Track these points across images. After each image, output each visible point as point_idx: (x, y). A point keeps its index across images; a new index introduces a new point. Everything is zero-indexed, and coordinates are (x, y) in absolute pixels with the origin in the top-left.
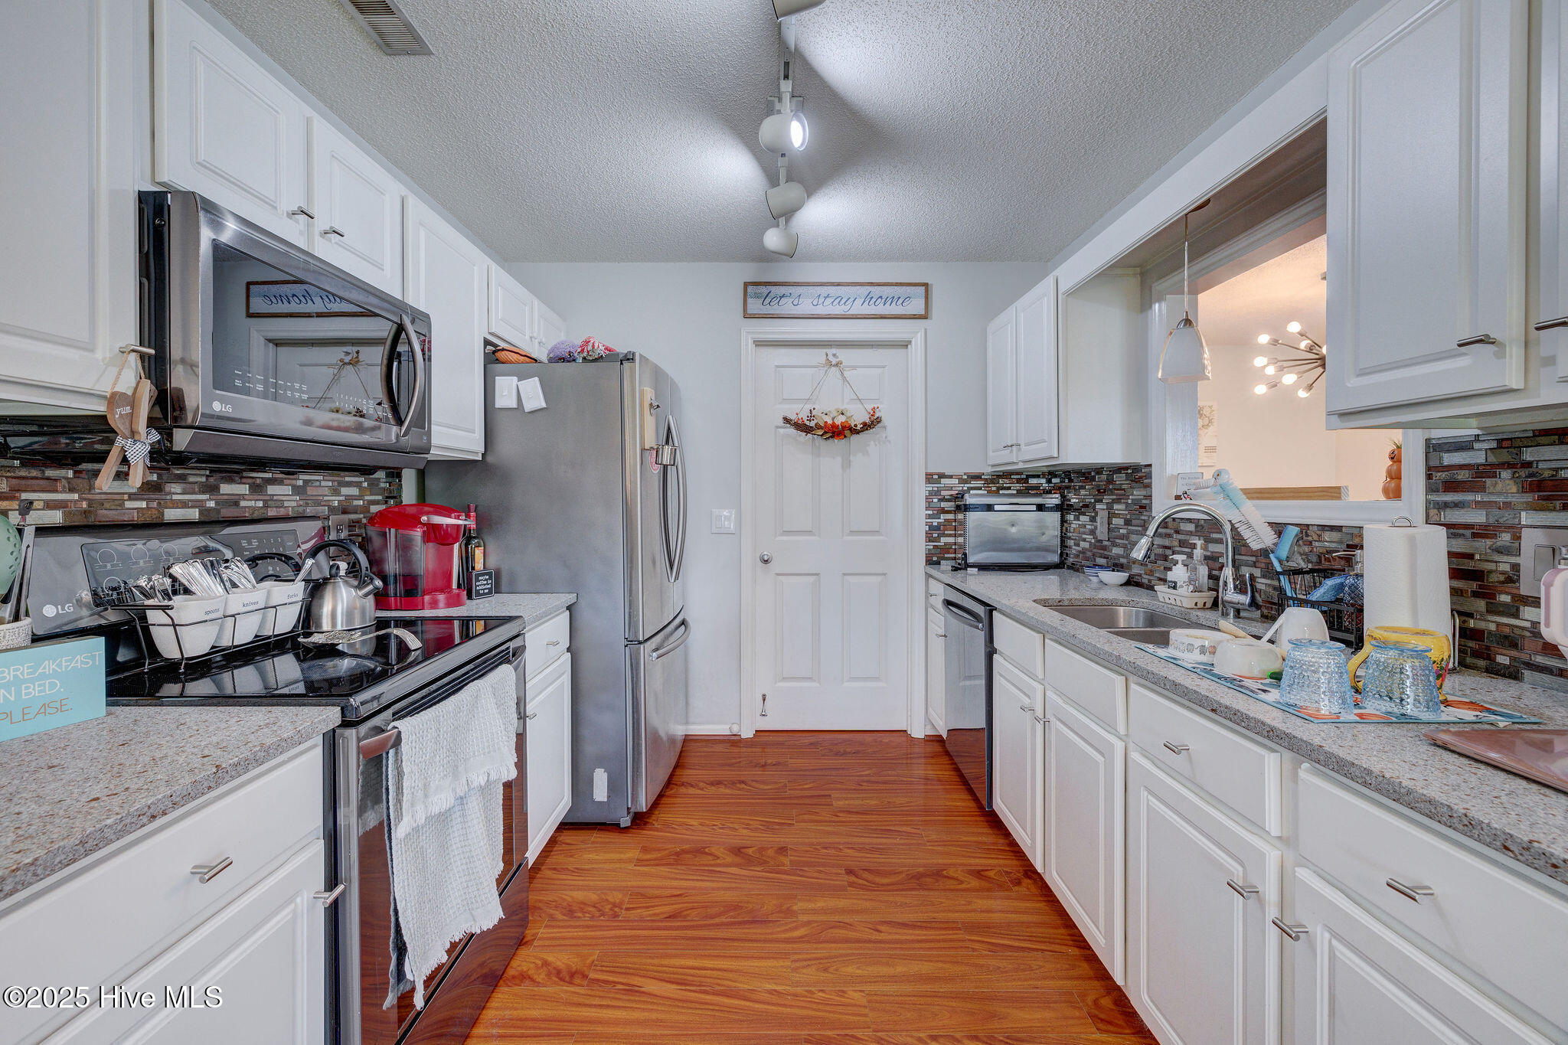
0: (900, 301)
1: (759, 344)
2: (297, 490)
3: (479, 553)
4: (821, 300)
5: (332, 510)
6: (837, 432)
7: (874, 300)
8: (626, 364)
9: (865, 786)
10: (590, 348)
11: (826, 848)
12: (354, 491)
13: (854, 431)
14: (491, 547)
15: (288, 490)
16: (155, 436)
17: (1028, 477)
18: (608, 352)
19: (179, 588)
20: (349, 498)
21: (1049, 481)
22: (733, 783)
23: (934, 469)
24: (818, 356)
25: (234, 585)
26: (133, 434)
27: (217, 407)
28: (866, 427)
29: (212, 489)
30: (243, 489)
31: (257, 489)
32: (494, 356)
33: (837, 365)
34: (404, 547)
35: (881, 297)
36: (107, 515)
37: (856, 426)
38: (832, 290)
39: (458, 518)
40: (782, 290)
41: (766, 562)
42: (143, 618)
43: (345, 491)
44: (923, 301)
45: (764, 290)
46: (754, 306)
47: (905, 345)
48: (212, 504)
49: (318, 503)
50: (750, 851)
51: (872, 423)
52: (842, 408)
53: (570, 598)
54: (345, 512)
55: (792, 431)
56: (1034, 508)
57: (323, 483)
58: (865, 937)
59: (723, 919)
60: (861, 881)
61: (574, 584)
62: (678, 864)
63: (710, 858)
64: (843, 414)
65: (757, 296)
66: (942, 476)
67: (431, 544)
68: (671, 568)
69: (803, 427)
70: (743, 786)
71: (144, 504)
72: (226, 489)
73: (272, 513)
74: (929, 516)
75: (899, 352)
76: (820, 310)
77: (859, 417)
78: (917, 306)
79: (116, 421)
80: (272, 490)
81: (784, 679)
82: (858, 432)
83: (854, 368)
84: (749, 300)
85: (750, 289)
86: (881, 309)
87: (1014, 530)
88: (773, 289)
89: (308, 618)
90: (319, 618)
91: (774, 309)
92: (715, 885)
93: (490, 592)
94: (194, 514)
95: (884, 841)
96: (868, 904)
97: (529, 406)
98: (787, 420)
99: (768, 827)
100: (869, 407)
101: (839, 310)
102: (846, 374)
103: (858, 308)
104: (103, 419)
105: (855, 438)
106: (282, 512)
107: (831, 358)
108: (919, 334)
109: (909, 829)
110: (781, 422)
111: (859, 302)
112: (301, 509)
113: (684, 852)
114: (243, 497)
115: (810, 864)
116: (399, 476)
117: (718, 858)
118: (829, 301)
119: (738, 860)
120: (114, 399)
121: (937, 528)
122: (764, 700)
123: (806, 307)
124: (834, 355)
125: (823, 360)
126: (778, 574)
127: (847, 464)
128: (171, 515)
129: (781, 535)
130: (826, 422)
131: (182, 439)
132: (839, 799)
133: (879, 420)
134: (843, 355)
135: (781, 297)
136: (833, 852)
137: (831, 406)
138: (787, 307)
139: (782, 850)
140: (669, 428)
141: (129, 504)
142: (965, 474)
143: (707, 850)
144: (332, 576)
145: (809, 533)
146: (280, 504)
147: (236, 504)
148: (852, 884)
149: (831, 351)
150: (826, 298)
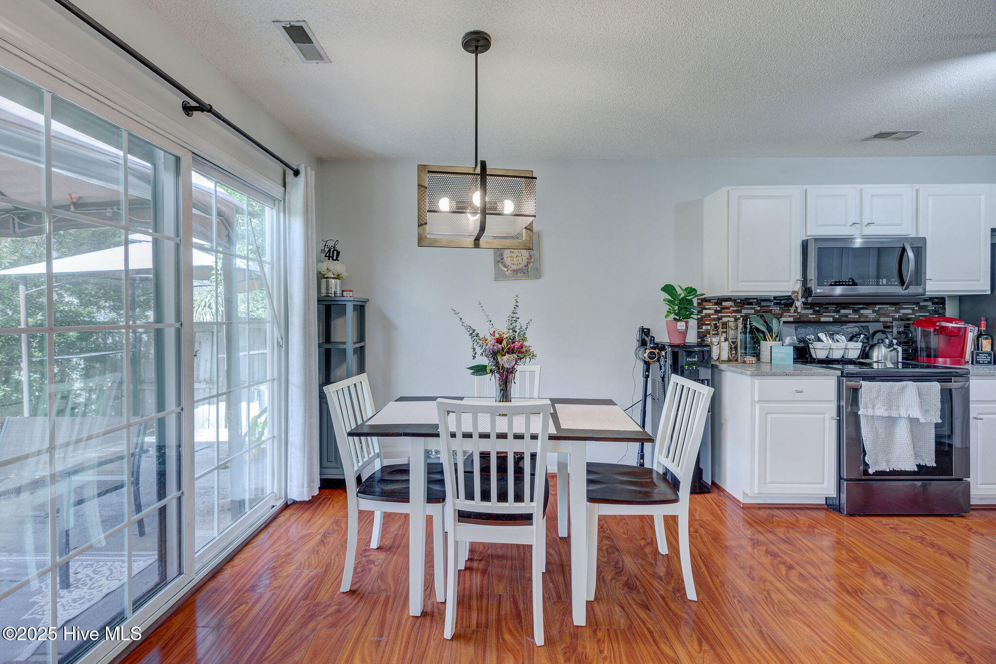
2: (874, 311)
3: (985, 343)
5: (895, 319)
12: (910, 311)
15: (871, 311)
16: (803, 299)
19: (819, 340)
20: (905, 314)
25: (838, 341)
26: (798, 300)
27: (818, 291)
29: (838, 312)
30: (850, 311)
31: (855, 311)
36: (803, 319)
42: (808, 346)
43: (902, 311)
48: (838, 316)
49: (886, 315)
54: (902, 320)
57: (889, 309)
67: (939, 336)
71: (815, 316)
72: (843, 311)
73: (862, 319)
79: (793, 297)
80: (862, 311)
89: (865, 354)
93: (989, 363)
94: (831, 319)
104: (790, 296)
106: (867, 320)
112: (877, 319)
114: (850, 314)
120: (794, 292)
128: (823, 319)
131: (810, 299)
141: (810, 316)
144: (878, 343)
146: (867, 316)
147: (847, 316)
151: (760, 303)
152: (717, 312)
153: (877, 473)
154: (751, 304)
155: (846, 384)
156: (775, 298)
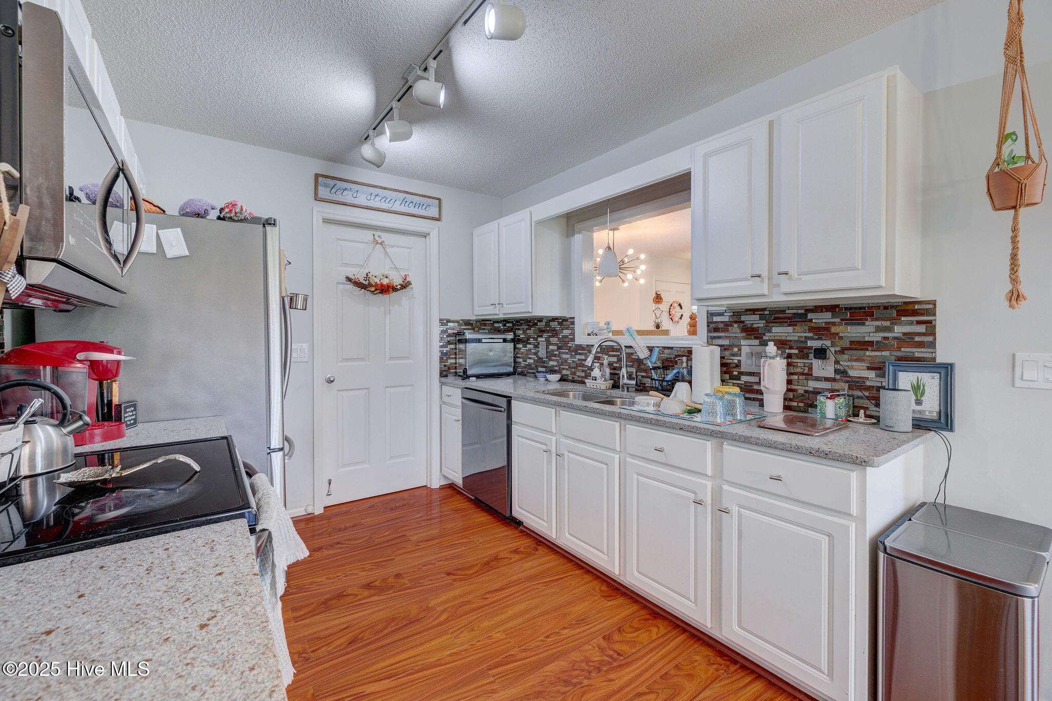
0: (424, 207)
1: (326, 221)
3: (116, 388)
4: (373, 197)
6: (385, 289)
7: (407, 204)
8: (268, 228)
9: (424, 524)
10: (238, 210)
11: (425, 566)
13: (395, 289)
17: (494, 322)
18: (253, 215)
21: (505, 325)
22: (332, 546)
23: (445, 316)
24: (368, 235)
27: (70, 240)
28: (403, 287)
33: (381, 243)
35: (412, 202)
37: (396, 286)
38: (380, 192)
39: (120, 353)
40: (345, 185)
41: (331, 382)
44: (438, 209)
45: (332, 182)
46: (323, 192)
47: (425, 235)
50: (377, 583)
51: (405, 285)
52: (386, 273)
55: (350, 287)
56: (502, 341)
58: (481, 604)
59: (389, 629)
60: (458, 577)
61: (217, 408)
62: (330, 609)
63: (352, 597)
64: (387, 277)
65: (326, 186)
66: (448, 321)
69: (360, 285)
70: (340, 546)
74: (441, 347)
75: (420, 241)
76: (372, 204)
77: (397, 281)
78: (433, 212)
81: (345, 465)
82: (398, 290)
83: (393, 247)
84: (320, 188)
85: (320, 179)
86: (412, 210)
87: (491, 354)
88: (338, 183)
91: (338, 198)
92: (368, 612)
93: (135, 423)
95: (456, 551)
96: (472, 587)
97: (170, 253)
98: (349, 279)
99: (378, 565)
100: (403, 274)
101: (385, 206)
102: (388, 250)
103: (397, 207)
105: (393, 295)
107: (377, 238)
108: (435, 230)
109: (465, 540)
110: (344, 280)
111: (398, 203)
113: (328, 600)
115: (423, 578)
117: (357, 595)
118: (378, 199)
119: (372, 591)
121: (446, 354)
122: (330, 484)
123: (362, 200)
124: (379, 236)
125: (371, 238)
126: (338, 391)
127: (388, 311)
129: (341, 362)
130: (376, 282)
131: (38, 272)
132: (413, 535)
133: (409, 283)
134: (386, 237)
135: (344, 190)
136: (430, 566)
137: (379, 271)
138: (347, 197)
139: (398, 576)
142: (461, 320)
143: (345, 593)
145: (362, 360)
148: (454, 580)
149: (377, 233)
150: (376, 196)
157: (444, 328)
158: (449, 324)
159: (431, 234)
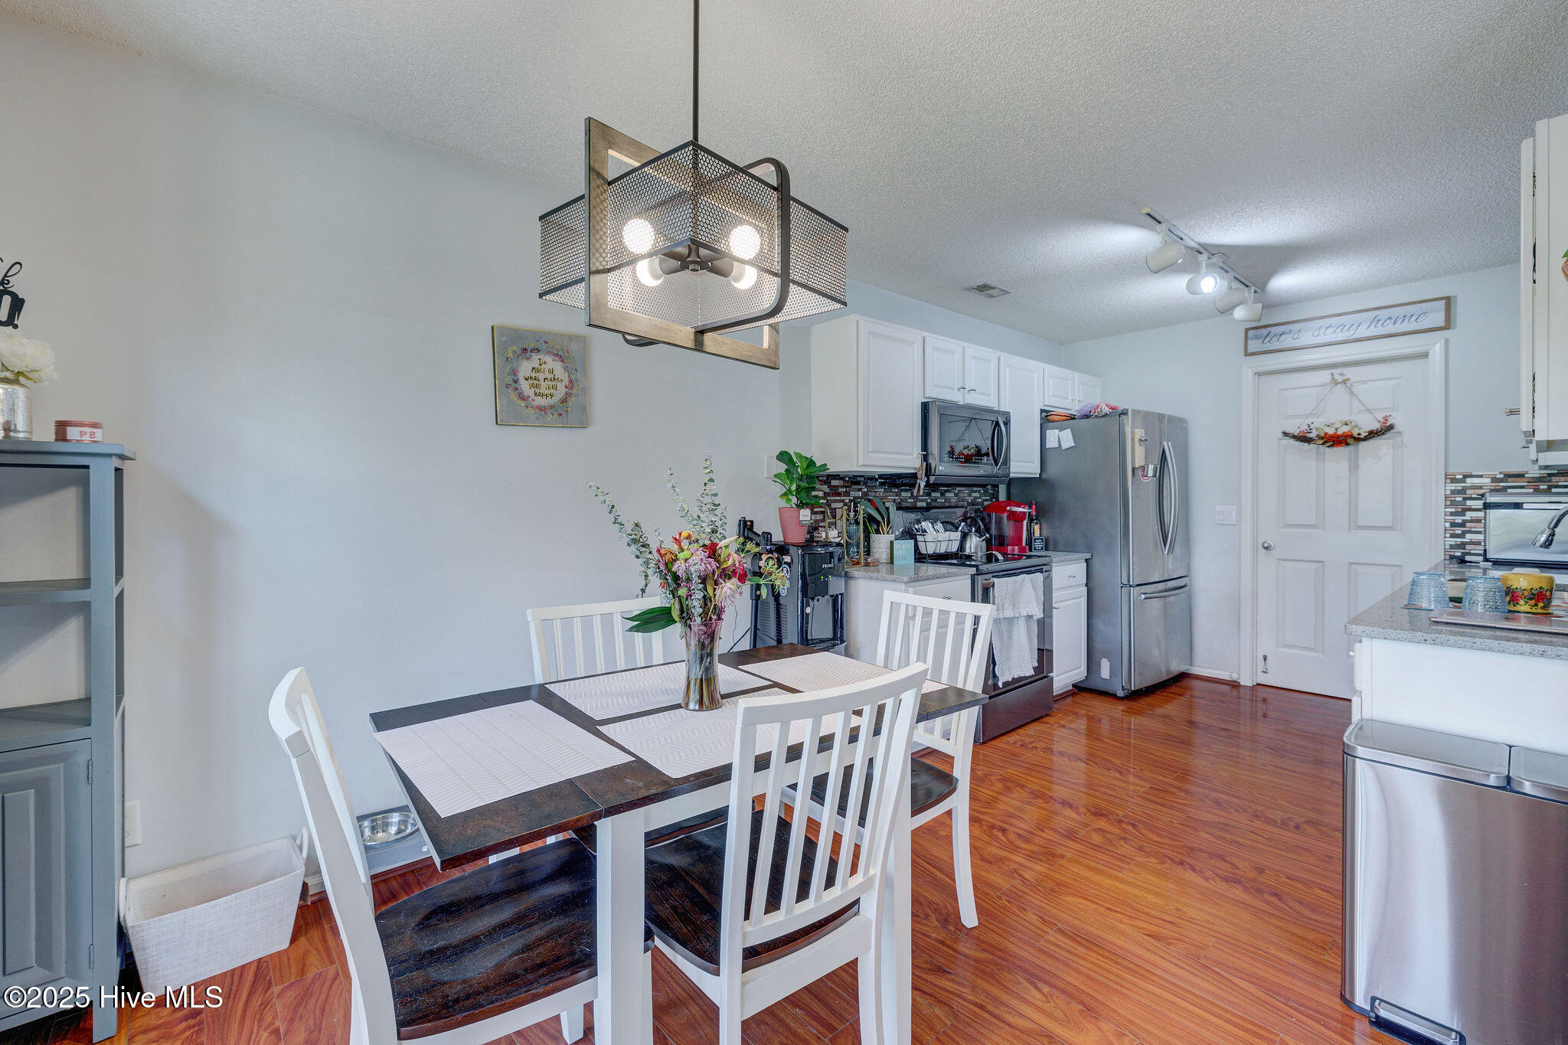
0: (1414, 318)
1: (1259, 374)
2: (956, 495)
3: (1037, 528)
4: (1322, 331)
5: (968, 503)
6: (1337, 441)
7: (1381, 322)
8: (1123, 417)
10: (1099, 410)
12: (977, 495)
13: (1358, 440)
14: (1045, 526)
16: (926, 479)
18: (1111, 411)
19: (924, 530)
20: (976, 498)
23: (1458, 470)
24: (1324, 376)
25: (938, 531)
26: (921, 478)
27: (941, 468)
28: (1372, 434)
30: (938, 495)
32: (1047, 418)
33: (1344, 382)
34: (999, 522)
35: (1390, 318)
37: (1359, 434)
38: (1334, 321)
39: (1023, 508)
40: (1282, 329)
41: (1266, 548)
43: (973, 495)
44: (1443, 314)
45: (1265, 331)
46: (1254, 346)
47: (1425, 355)
48: (929, 501)
49: (963, 500)
51: (1385, 430)
52: (1346, 418)
53: (1088, 556)
54: (973, 505)
55: (1292, 441)
61: (1089, 548)
64: (1347, 424)
65: (1257, 337)
66: (1465, 477)
67: (1011, 522)
68: (1165, 545)
69: (1303, 438)
72: (933, 494)
74: (1449, 514)
75: (1416, 363)
76: (1321, 340)
77: (1367, 423)
78: (1436, 319)
79: (918, 474)
82: (1365, 439)
83: (1364, 382)
84: (1250, 342)
85: (1250, 333)
86: (1390, 328)
88: (1274, 329)
89: (962, 547)
90: (965, 549)
91: (1275, 345)
93: (1042, 549)
94: (927, 505)
97: (1065, 446)
98: (1285, 434)
100: (1380, 416)
101: (1340, 337)
102: (1355, 389)
103: (1363, 332)
105: (1362, 444)
106: (951, 504)
107: (1336, 377)
108: (1438, 345)
110: (1281, 435)
111: (1364, 326)
112: (957, 503)
116: (998, 487)
118: (1330, 330)
121: (1463, 524)
122: (1265, 660)
123: (1307, 338)
124: (1341, 374)
125: (1327, 379)
126: (1279, 560)
127: (1354, 467)
128: (920, 504)
129: (1283, 527)
130: (1326, 434)
131: (932, 479)
133: (1391, 427)
134: (1350, 373)
135: (1281, 335)
137: (1333, 418)
138: (1287, 341)
140: (1164, 451)
144: (970, 532)
145: (1314, 526)
146: (950, 501)
149: (1336, 371)
150: (1327, 328)
151: (866, 483)
152: (826, 494)
153: (1006, 684)
154: (858, 483)
155: (982, 583)
156: (881, 476)
157: (1459, 486)
158: (1469, 480)
159: (1431, 352)
